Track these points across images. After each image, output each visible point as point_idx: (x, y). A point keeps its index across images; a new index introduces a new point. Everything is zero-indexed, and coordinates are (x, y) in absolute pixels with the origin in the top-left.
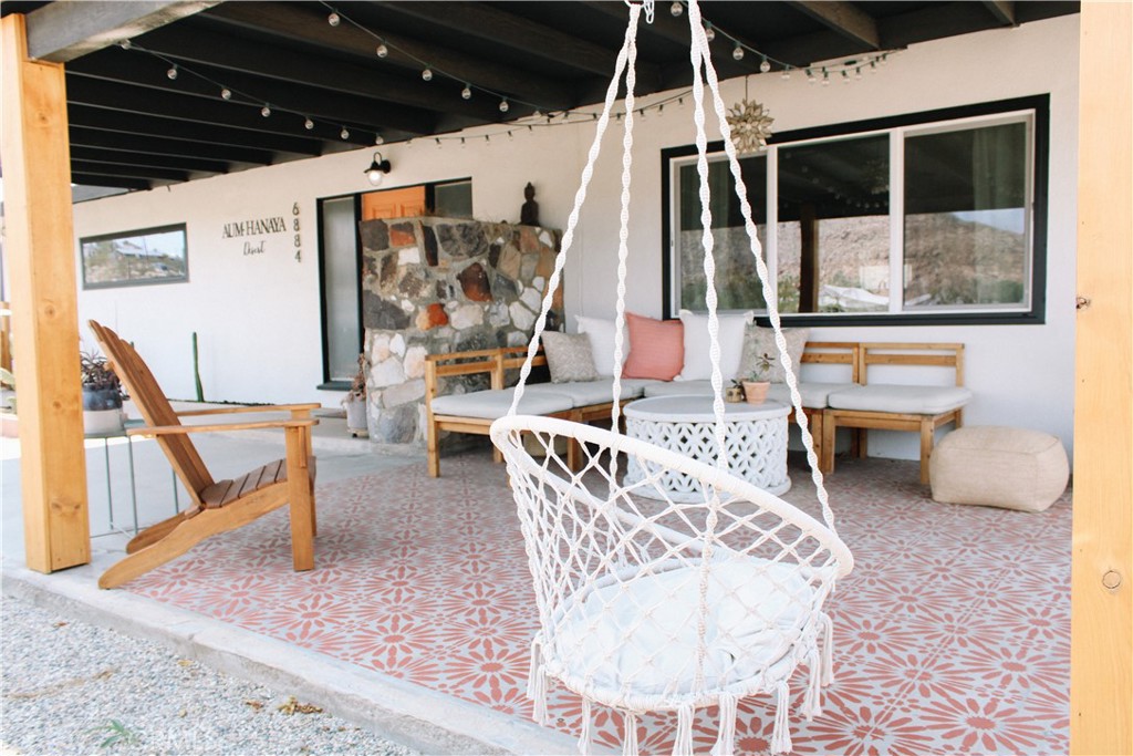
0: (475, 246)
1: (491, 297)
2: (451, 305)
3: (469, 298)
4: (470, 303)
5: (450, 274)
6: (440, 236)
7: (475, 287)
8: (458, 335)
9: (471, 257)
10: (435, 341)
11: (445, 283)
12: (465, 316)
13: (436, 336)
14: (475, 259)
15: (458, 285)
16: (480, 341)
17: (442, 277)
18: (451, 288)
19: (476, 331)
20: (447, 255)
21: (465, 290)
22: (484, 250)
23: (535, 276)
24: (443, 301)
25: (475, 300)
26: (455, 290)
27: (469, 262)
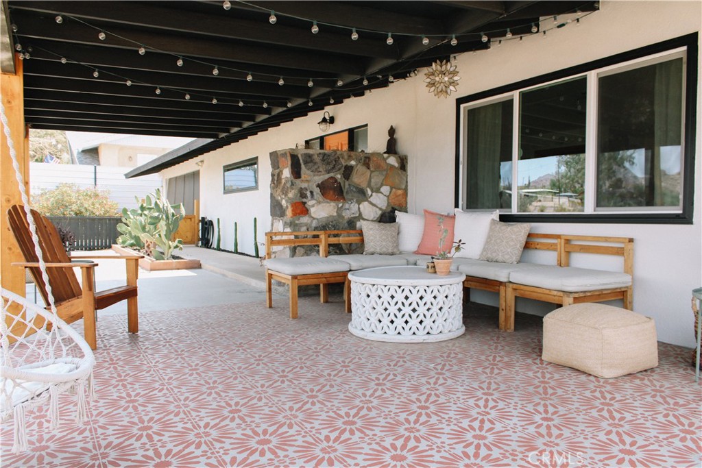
0: (332, 166)
1: (344, 199)
2: (310, 203)
3: (327, 199)
4: (328, 202)
5: (310, 184)
6: (303, 161)
7: (331, 192)
8: (315, 221)
9: (328, 173)
10: (296, 225)
11: (306, 189)
12: (321, 210)
13: (297, 222)
14: (332, 175)
15: (317, 191)
16: (334, 226)
17: (304, 185)
18: (312, 193)
19: (331, 219)
20: (309, 172)
21: (323, 194)
22: (339, 169)
23: (382, 185)
24: (304, 200)
25: (332, 200)
26: (315, 193)
27: (327, 176)
